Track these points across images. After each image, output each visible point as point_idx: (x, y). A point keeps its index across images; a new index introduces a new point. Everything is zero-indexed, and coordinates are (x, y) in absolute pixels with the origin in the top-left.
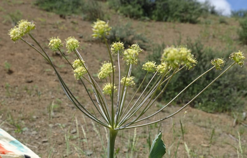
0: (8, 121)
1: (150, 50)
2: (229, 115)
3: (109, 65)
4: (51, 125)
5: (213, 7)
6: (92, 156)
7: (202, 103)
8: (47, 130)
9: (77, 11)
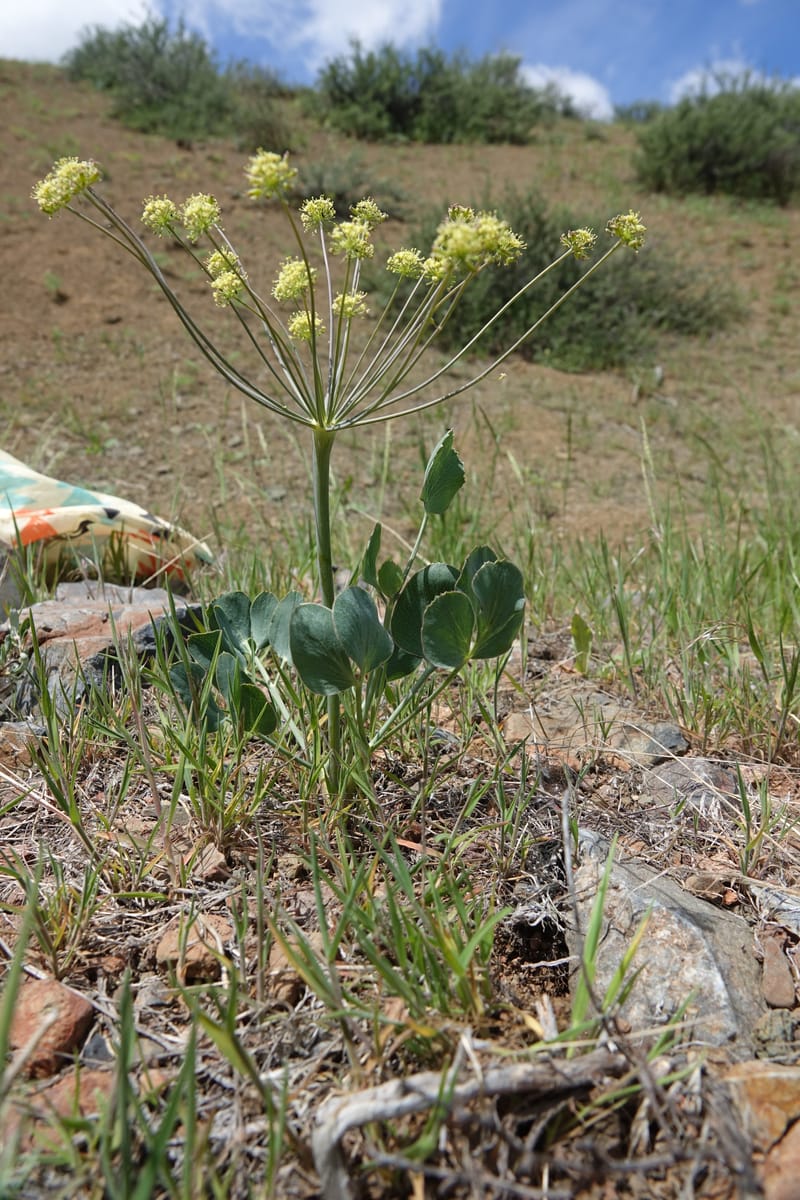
0: (67, 426)
1: (414, 221)
2: (622, 375)
3: (299, 268)
4: (176, 430)
5: (568, 100)
6: (285, 500)
7: (552, 349)
8: (167, 442)
9: (220, 127)
